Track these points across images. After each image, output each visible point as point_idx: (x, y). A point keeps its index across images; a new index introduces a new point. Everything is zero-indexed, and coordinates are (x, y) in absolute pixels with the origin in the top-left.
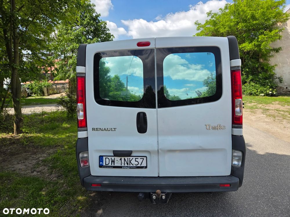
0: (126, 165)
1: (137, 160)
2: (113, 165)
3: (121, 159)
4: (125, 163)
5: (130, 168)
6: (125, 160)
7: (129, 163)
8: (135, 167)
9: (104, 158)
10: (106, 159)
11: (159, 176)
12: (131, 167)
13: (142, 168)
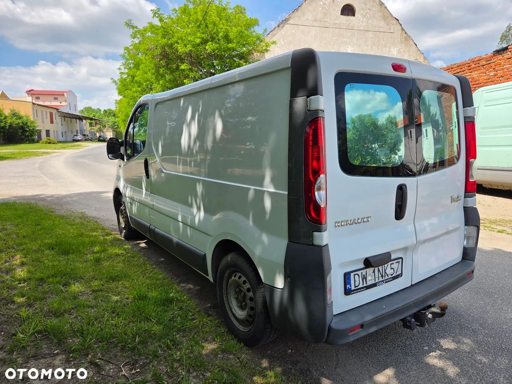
0: (381, 279)
1: (392, 266)
2: (365, 285)
3: (374, 272)
4: (380, 275)
5: (386, 283)
6: (379, 270)
7: (384, 275)
8: (391, 278)
9: (352, 275)
10: (356, 276)
11: (411, 285)
12: (387, 279)
13: (398, 278)
